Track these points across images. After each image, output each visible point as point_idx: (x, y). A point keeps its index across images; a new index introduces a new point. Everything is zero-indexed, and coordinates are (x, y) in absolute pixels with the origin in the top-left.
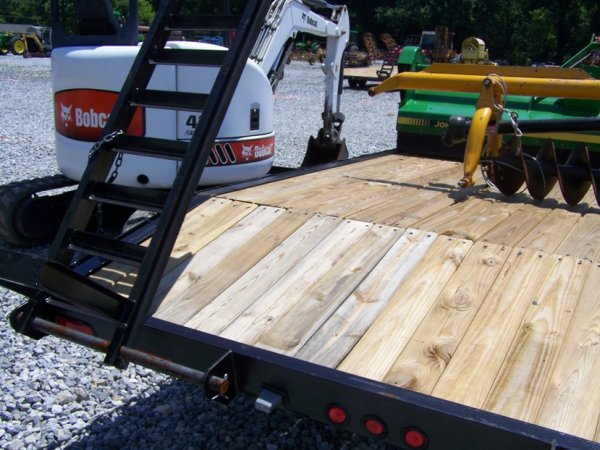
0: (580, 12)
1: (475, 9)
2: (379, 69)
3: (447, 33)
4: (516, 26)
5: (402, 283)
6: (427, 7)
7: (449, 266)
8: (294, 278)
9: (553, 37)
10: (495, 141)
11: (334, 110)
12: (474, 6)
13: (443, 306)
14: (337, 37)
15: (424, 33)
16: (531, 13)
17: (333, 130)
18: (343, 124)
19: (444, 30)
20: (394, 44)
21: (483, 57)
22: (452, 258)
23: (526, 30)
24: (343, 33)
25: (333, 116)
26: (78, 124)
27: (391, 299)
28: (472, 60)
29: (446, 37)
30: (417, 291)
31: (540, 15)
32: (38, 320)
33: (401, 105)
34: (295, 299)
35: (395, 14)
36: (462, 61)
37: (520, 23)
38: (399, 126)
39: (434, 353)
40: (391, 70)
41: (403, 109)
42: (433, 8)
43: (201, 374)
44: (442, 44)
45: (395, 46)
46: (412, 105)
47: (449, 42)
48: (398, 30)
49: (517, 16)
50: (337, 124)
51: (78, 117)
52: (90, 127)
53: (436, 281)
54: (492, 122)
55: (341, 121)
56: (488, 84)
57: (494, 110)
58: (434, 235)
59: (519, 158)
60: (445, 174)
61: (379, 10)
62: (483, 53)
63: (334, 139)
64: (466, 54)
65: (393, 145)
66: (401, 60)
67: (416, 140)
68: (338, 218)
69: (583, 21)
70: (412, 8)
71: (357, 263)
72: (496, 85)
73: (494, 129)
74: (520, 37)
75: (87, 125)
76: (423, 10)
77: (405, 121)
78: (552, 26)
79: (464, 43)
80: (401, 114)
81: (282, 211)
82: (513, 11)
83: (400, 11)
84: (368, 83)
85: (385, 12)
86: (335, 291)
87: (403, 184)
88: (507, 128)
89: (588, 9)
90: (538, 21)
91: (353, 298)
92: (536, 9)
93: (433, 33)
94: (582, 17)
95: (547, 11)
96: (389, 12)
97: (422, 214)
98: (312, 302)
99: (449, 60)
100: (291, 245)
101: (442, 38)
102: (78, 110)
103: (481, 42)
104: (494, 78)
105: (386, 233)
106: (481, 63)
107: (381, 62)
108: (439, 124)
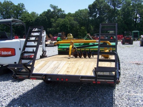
0: (91, 27)
1: (69, 28)
2: (50, 42)
3: (64, 33)
4: (78, 30)
5: (63, 66)
6: (59, 28)
7: (68, 64)
8: (49, 68)
9: (87, 32)
10: (73, 50)
11: (44, 50)
12: (69, 27)
13: (68, 68)
14: (44, 36)
15: (59, 33)
16: (81, 28)
17: (45, 54)
18: (46, 53)
19: (63, 33)
20: (52, 36)
21: (72, 38)
22: (69, 63)
23: (81, 31)
24: (45, 35)
25: (44, 51)
26: (2, 54)
27: (62, 68)
28: (70, 39)
29: (64, 34)
30: (65, 67)
31: (83, 28)
32: (17, 76)
33: (58, 47)
34: (50, 69)
35: (52, 29)
36: (68, 39)
37: (79, 30)
38: (58, 50)
39: (68, 72)
40: (53, 42)
41: (59, 47)
42: (60, 28)
43: (41, 77)
44: (63, 35)
45: (52, 37)
46: (60, 47)
47: (64, 35)
48: (53, 33)
49: (78, 29)
50: (45, 53)
51: (2, 53)
52: (5, 55)
53: (67, 66)
54: (72, 47)
55: (46, 52)
56: (71, 42)
57: (73, 46)
58: (66, 62)
59: (77, 52)
60: (67, 56)
61: (48, 29)
62: (72, 37)
63: (45, 55)
64: (68, 37)
65: (58, 54)
66: (57, 40)
67: (61, 52)
68: (53, 61)
69: (92, 29)
70: (55, 28)
71: (57, 65)
72: (72, 42)
73: (73, 48)
74: (80, 33)
75: (4, 54)
76: (58, 28)
77: (59, 49)
78: (86, 30)
79: (68, 35)
80: (58, 48)
81: (45, 61)
82: (77, 28)
83: (53, 29)
84: (48, 45)
85: (49, 29)
86: (55, 68)
87: (61, 58)
88: (75, 48)
89: (92, 27)
90: (83, 29)
91: (57, 68)
92: (82, 27)
93: (61, 33)
94: (92, 28)
95: (84, 27)
96: (50, 29)
97: (64, 60)
98: (52, 69)
99: (65, 39)
100: (48, 64)
101: (63, 34)
102: (2, 52)
103: (71, 34)
104: (72, 41)
105: (60, 62)
106: (72, 39)
107: (51, 40)
108: (65, 49)
